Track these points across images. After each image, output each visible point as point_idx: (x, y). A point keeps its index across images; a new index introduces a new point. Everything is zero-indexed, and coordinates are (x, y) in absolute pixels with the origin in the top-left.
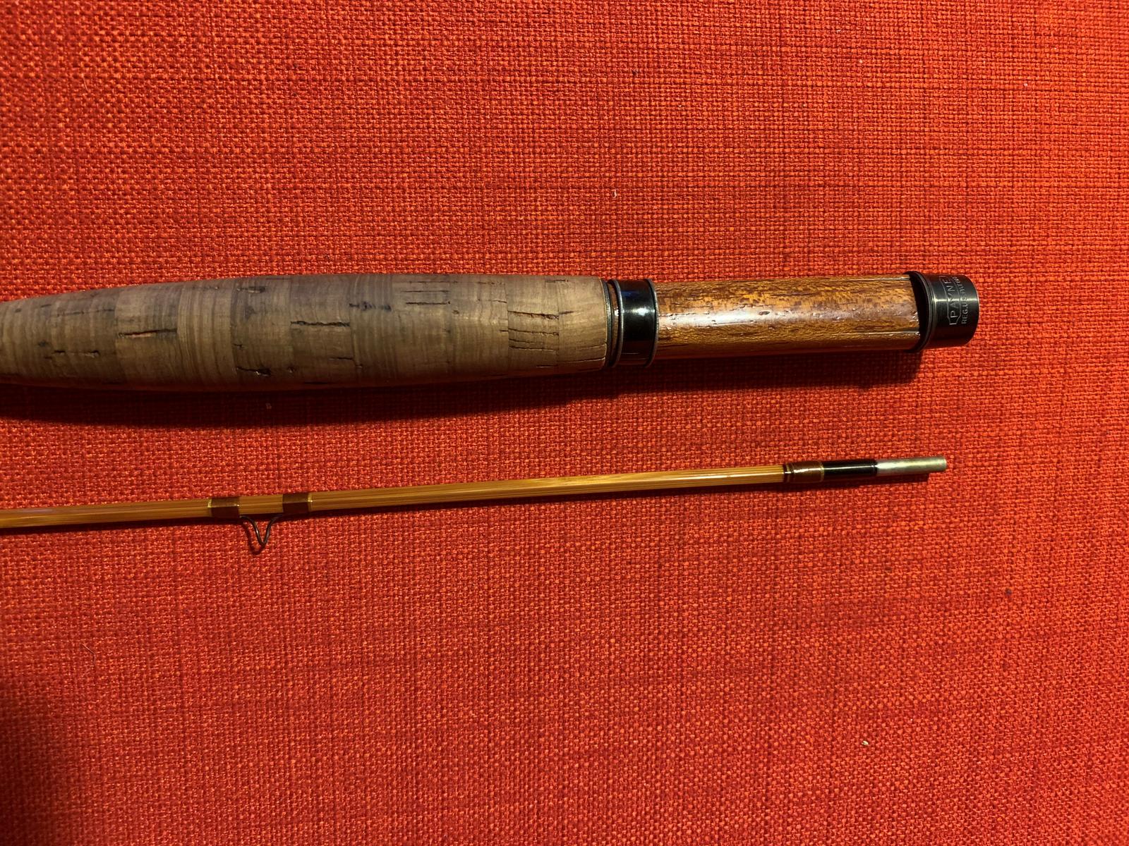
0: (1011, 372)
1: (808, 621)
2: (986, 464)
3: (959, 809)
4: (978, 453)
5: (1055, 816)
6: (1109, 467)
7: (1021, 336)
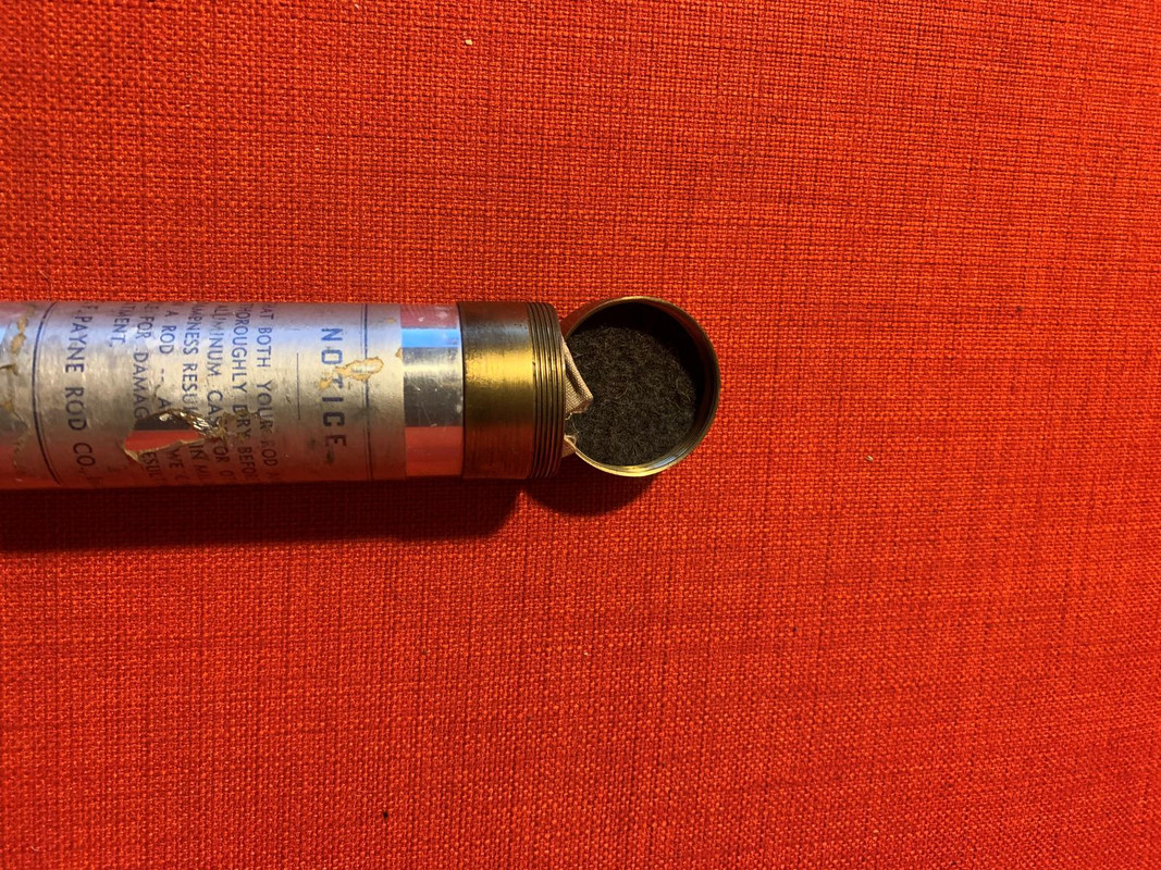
0: (1032, 72)
1: (816, 318)
2: (1003, 168)
3: (961, 539)
4: (995, 155)
5: (1055, 556)
6: (1123, 186)
7: (1044, 34)
